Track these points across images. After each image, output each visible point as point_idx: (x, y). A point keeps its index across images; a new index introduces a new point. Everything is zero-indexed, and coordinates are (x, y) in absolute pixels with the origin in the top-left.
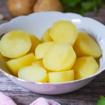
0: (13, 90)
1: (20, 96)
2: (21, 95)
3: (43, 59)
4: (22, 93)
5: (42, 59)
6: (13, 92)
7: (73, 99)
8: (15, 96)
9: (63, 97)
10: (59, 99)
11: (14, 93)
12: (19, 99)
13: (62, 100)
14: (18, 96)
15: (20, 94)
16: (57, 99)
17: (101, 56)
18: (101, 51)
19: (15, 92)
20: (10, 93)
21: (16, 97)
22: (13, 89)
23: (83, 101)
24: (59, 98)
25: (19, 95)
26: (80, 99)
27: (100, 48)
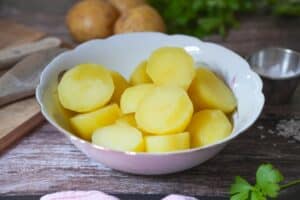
3: (135, 113)
4: (98, 173)
13: (169, 184)
15: (94, 174)
18: (235, 100)
22: (82, 166)
25: (92, 176)
27: (233, 95)
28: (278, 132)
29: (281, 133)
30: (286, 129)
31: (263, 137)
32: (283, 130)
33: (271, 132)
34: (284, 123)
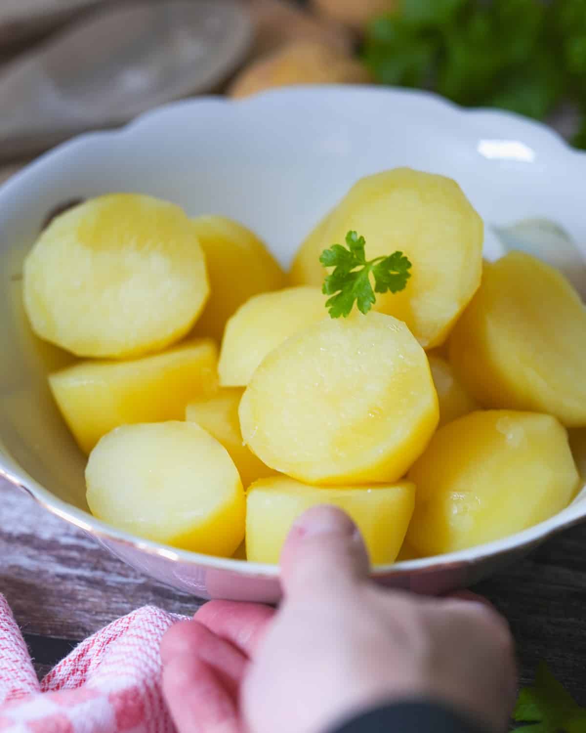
0: (65, 540)
1: (92, 583)
2: (99, 574)
3: (244, 388)
4: (109, 565)
5: (239, 391)
6: (63, 553)
8: (64, 577)
11: (64, 561)
12: (83, 601)
14: (80, 578)
15: (95, 568)
19: (74, 554)
20: (45, 557)
21: (69, 586)
22: (66, 535)
25: (87, 573)
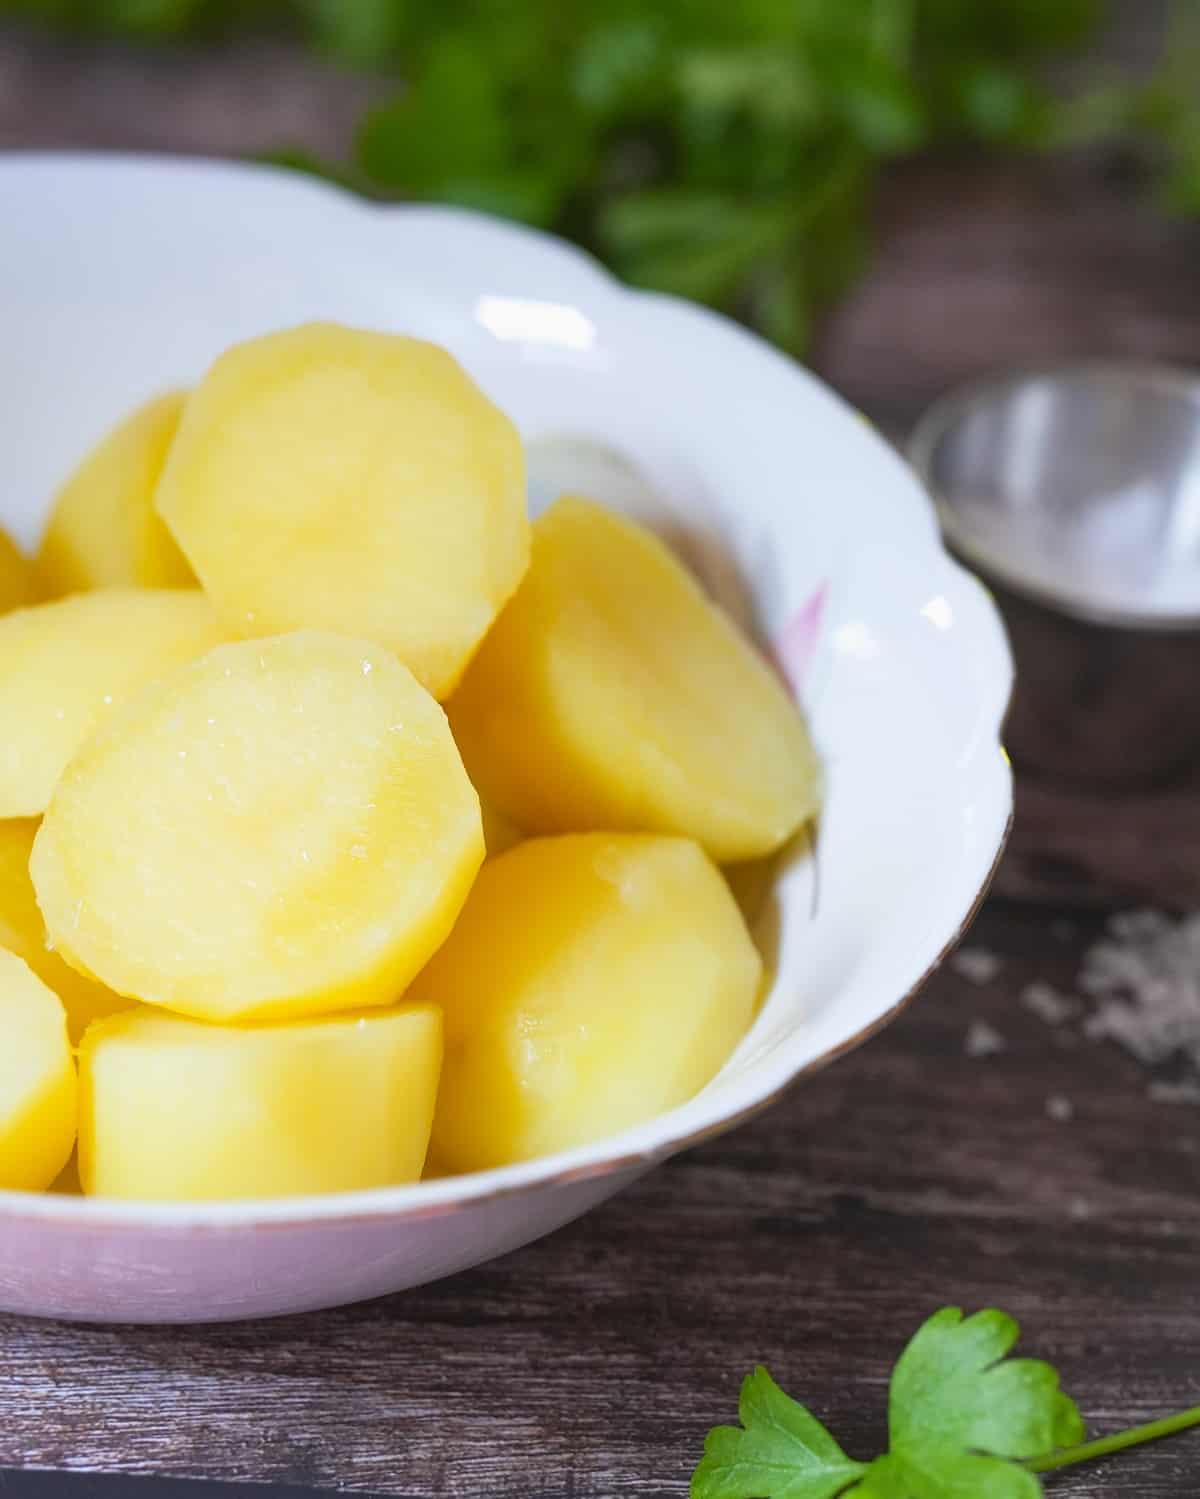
3: (38, 820)
7: (392, 1383)
9: (258, 1358)
10: (209, 1384)
16: (184, 1380)
17: (808, 834)
23: (523, 1427)
24: (209, 1369)
26: (489, 1396)
28: (1090, 1005)
29: (1115, 1020)
30: (1154, 992)
31: (983, 1040)
32: (1126, 995)
33: (1044, 1001)
34: (1146, 943)
